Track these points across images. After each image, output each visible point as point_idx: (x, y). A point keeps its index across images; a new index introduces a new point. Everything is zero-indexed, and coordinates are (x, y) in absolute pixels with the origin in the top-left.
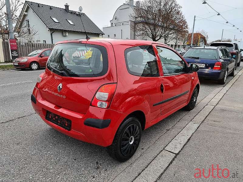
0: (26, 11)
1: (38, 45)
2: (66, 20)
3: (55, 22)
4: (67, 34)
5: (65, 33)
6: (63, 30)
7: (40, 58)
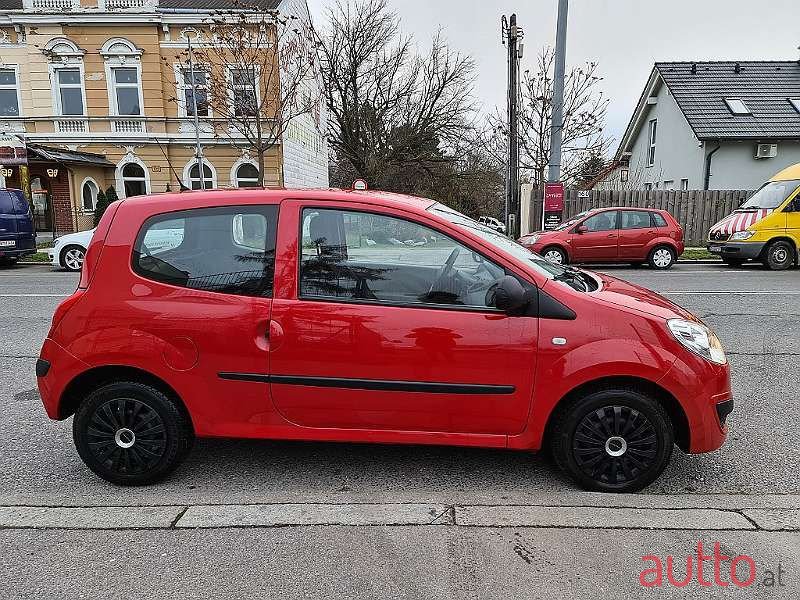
0: (655, 94)
1: (628, 195)
2: (788, 100)
3: (735, 114)
4: (773, 151)
5: (763, 148)
6: (756, 138)
7: (576, 236)
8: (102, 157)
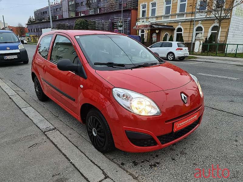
8: (172, 26)
